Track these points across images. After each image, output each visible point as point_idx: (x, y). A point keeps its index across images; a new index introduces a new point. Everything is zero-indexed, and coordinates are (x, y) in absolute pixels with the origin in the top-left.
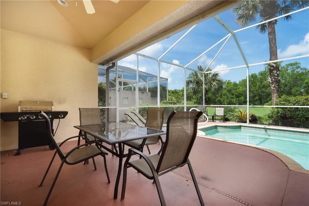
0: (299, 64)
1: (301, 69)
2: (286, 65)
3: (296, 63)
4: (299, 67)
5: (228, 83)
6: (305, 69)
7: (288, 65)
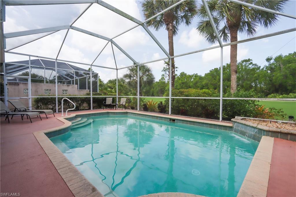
0: (251, 60)
1: (253, 65)
2: (242, 61)
3: (249, 60)
4: (251, 63)
5: (195, 76)
6: (256, 65)
7: (243, 61)
